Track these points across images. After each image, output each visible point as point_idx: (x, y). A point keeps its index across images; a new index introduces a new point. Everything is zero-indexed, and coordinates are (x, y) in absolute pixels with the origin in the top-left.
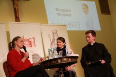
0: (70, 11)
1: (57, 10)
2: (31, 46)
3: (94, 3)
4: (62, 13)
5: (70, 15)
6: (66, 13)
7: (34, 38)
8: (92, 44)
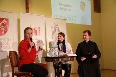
0: (70, 6)
1: (60, 4)
2: (36, 35)
3: (90, 2)
4: (64, 7)
5: (70, 10)
6: (67, 7)
7: (39, 28)
8: (87, 42)
